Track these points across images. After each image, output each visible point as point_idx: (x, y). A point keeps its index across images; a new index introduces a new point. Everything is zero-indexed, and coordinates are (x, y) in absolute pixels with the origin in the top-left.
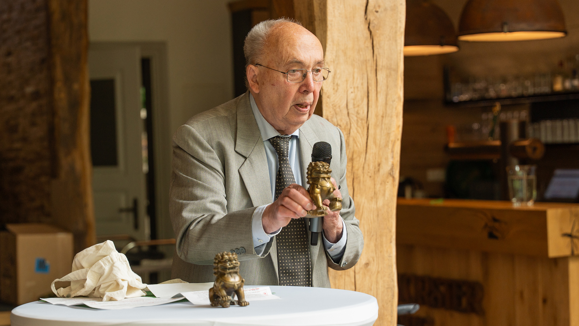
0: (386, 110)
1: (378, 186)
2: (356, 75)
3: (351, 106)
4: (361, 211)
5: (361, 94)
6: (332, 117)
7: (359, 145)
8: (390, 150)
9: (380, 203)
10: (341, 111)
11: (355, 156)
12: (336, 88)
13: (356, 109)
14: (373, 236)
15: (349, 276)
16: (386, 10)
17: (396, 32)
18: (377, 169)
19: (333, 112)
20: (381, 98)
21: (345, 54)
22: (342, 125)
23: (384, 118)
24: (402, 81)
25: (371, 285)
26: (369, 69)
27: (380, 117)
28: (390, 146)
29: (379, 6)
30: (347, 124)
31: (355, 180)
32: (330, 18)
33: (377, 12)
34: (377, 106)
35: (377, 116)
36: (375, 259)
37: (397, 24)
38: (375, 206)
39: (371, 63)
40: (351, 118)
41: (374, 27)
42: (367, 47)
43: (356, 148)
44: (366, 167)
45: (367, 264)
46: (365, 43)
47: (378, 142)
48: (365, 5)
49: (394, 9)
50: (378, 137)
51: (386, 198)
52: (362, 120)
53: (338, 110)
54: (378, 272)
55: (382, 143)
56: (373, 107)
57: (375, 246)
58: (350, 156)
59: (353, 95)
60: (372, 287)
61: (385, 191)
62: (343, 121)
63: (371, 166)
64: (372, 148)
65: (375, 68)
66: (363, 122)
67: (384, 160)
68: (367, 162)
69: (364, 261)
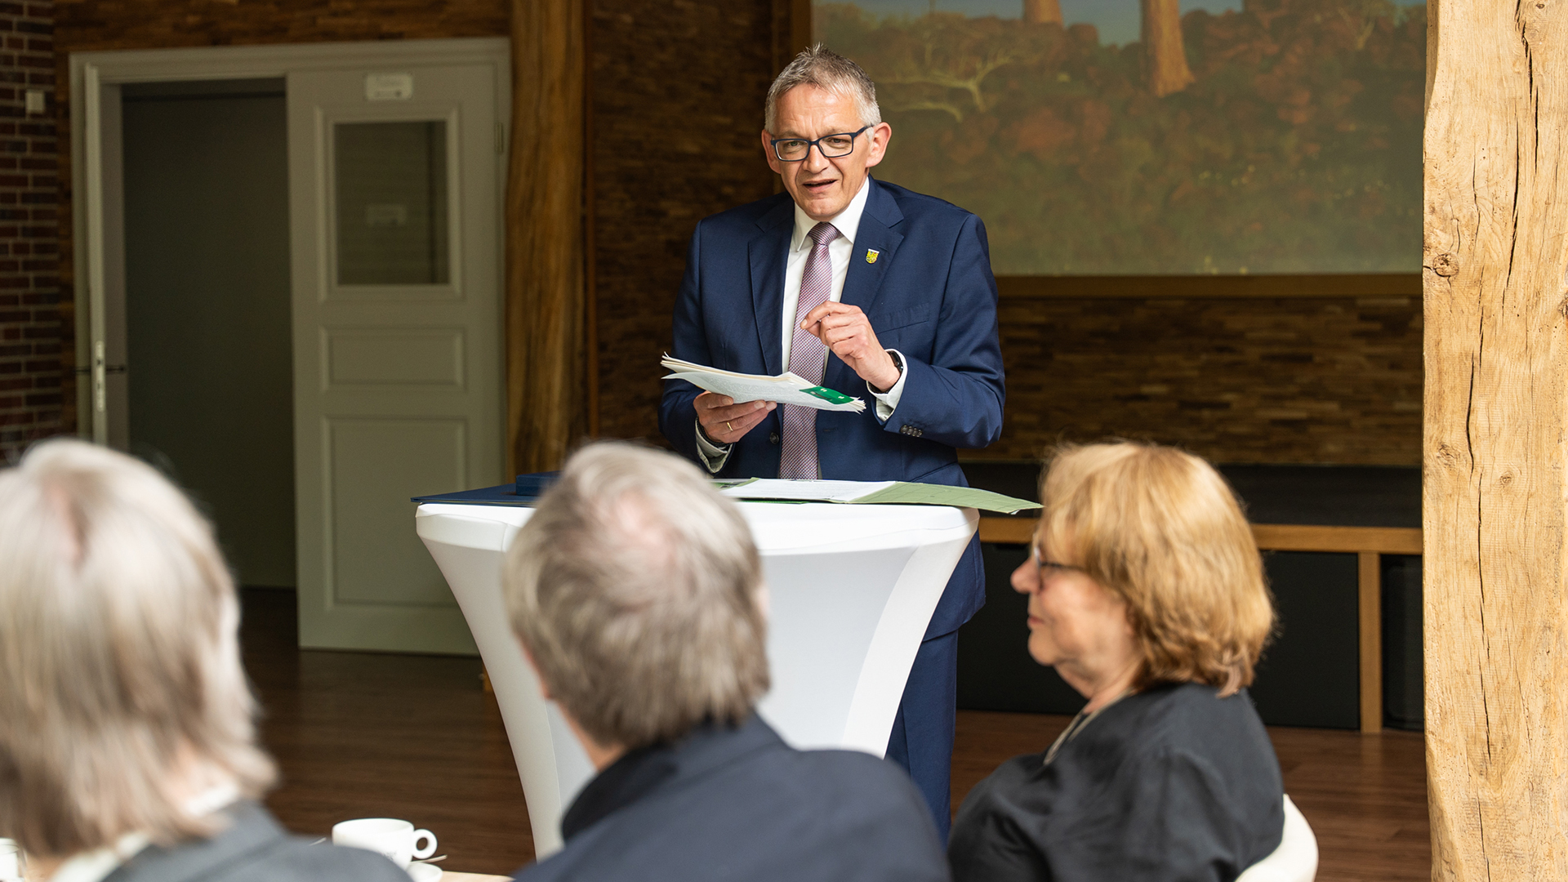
0: (1555, 191)
1: (1534, 334)
2: (1493, 126)
3: (1480, 184)
4: (1496, 379)
5: (1503, 162)
6: (1442, 204)
7: (1495, 256)
9: (1539, 365)
10: (1460, 191)
11: (1485, 276)
12: (1452, 150)
13: (1492, 190)
14: (1519, 427)
15: (1467, 497)
16: (1559, 2)
18: (1533, 300)
19: (1444, 195)
20: (1546, 168)
21: (1473, 87)
22: (1461, 219)
23: (1552, 205)
25: (1514, 519)
26: (1520, 114)
27: (1542, 205)
30: (1471, 216)
31: (1485, 320)
33: (1541, 7)
34: (1535, 186)
35: (1535, 201)
36: (1525, 471)
38: (1527, 372)
39: (1525, 102)
40: (1480, 206)
41: (1533, 35)
42: (1519, 73)
43: (1488, 262)
44: (1509, 297)
45: (1506, 479)
46: (1514, 65)
47: (1536, 250)
50: (1537, 241)
51: (1551, 357)
52: (1503, 209)
53: (1455, 190)
54: (1530, 495)
55: (1544, 252)
56: (1529, 184)
57: (1526, 445)
58: (1476, 275)
59: (1485, 162)
60: (1517, 522)
61: (1549, 344)
62: (1465, 211)
63: (1520, 296)
64: (1522, 263)
65: (1534, 111)
66: (1506, 213)
67: (1548, 286)
68: (1511, 288)
69: (1500, 472)
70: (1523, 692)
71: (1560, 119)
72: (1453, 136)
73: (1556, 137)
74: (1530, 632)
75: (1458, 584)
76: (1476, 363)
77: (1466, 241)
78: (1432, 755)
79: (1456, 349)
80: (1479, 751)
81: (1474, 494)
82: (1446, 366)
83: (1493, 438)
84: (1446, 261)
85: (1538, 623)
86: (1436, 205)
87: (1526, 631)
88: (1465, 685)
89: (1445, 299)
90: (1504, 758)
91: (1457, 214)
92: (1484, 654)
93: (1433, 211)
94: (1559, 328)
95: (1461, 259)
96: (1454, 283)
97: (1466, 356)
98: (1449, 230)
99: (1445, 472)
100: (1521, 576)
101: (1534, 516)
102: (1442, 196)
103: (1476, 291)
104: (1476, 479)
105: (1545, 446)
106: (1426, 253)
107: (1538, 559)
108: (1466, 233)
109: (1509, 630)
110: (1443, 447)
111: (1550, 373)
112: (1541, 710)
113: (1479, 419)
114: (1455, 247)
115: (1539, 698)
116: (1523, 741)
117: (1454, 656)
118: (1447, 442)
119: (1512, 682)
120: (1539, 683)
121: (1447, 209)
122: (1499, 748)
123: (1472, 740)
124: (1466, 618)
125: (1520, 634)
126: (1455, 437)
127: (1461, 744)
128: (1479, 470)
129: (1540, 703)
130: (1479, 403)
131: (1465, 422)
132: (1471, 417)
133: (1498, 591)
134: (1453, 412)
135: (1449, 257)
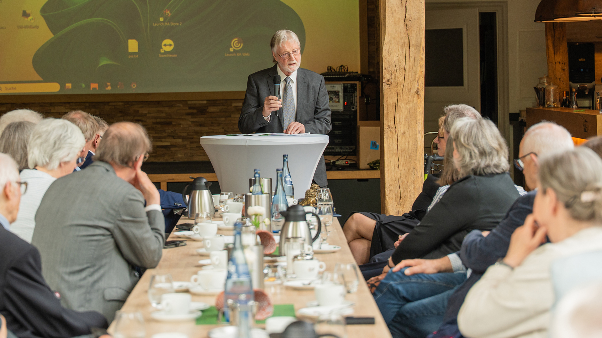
0: (414, 64)
1: (410, 98)
2: (399, 49)
3: (397, 62)
4: (401, 109)
5: (402, 57)
6: (387, 67)
7: (400, 80)
8: (416, 82)
9: (411, 106)
10: (392, 64)
11: (398, 84)
12: (389, 54)
13: (399, 64)
14: (407, 120)
15: (395, 138)
16: (415, 19)
17: (420, 29)
18: (409, 90)
20: (412, 59)
21: (394, 39)
22: (392, 71)
24: (423, 51)
25: (406, 143)
26: (406, 46)
27: (411, 67)
28: (416, 80)
29: (411, 18)
30: (395, 70)
31: (398, 95)
32: (387, 24)
33: (410, 20)
34: (410, 63)
35: (409, 67)
36: (408, 132)
37: (420, 26)
38: (408, 107)
39: (407, 43)
40: (397, 68)
41: (409, 27)
42: (405, 36)
43: (399, 81)
44: (404, 90)
45: (404, 133)
46: (404, 34)
47: (410, 78)
48: (404, 18)
49: (419, 19)
50: (410, 76)
51: (414, 104)
53: (390, 64)
54: (409, 137)
55: (412, 79)
56: (408, 62)
57: (408, 125)
58: (396, 84)
59: (398, 57)
60: (407, 143)
61: (413, 101)
62: (393, 69)
63: (406, 89)
64: (407, 81)
65: (409, 45)
66: (403, 69)
67: (413, 87)
68: (404, 87)
69: (402, 132)
70: (409, 184)
71: (415, 47)
72: (390, 51)
73: (414, 51)
74: (410, 170)
75: (393, 159)
76: (396, 106)
77: (393, 76)
78: (387, 201)
79: (391, 102)
80: (398, 199)
81: (396, 137)
82: (389, 106)
83: (401, 123)
84: (389, 81)
85: (412, 168)
86: (386, 68)
87: (409, 169)
88: (395, 183)
89: (389, 90)
90: (404, 200)
91: (391, 70)
92: (399, 176)
93: (385, 69)
94: (416, 97)
95: (392, 81)
96: (391, 86)
97: (394, 104)
98: (389, 74)
99: (389, 132)
100: (408, 156)
101: (411, 142)
102: (387, 65)
103: (396, 88)
104: (397, 133)
105: (413, 125)
106: (384, 79)
107: (412, 152)
108: (393, 74)
109: (405, 169)
110: (389, 126)
111: (414, 107)
112: (413, 188)
113: (397, 119)
114: (391, 78)
115: (412, 186)
116: (409, 196)
117: (392, 177)
118: (390, 125)
119: (406, 182)
120: (412, 182)
121: (389, 69)
122: (403, 198)
123: (396, 197)
124: (395, 167)
125: (408, 170)
126: (391, 123)
127: (394, 198)
128: (397, 131)
129: (413, 187)
130: (397, 115)
131: (394, 120)
132: (395, 119)
133: (402, 160)
134: (391, 118)
135: (389, 80)
